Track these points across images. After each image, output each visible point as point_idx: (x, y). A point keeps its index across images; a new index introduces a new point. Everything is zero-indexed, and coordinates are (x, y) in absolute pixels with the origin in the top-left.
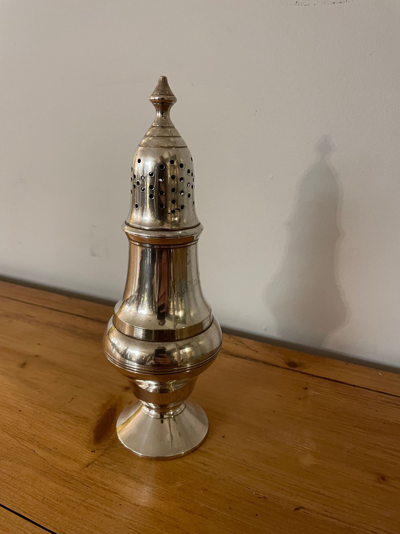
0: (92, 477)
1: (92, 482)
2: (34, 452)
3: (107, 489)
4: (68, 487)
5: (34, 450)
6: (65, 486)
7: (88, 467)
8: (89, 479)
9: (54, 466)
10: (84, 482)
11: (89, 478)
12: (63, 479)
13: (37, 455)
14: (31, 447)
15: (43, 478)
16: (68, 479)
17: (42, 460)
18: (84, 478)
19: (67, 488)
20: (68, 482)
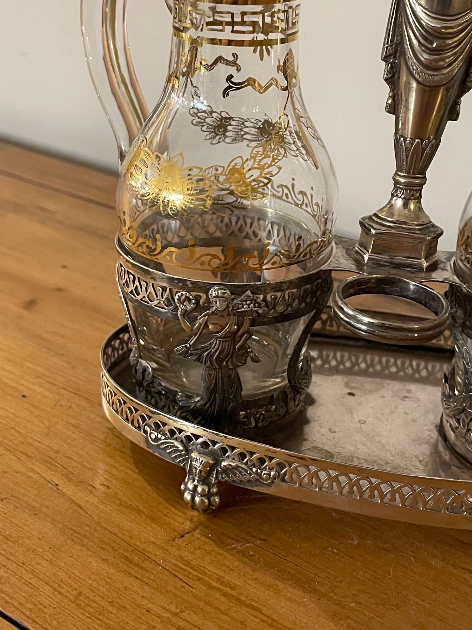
0: (194, 563)
1: (196, 573)
2: (58, 489)
3: (233, 596)
4: (137, 578)
5: (57, 483)
6: (129, 574)
7: (183, 538)
8: (188, 566)
9: (102, 524)
10: (175, 571)
11: (187, 563)
12: (125, 556)
13: (63, 495)
14: (49, 475)
15: (78, 547)
16: (136, 559)
17: (74, 507)
18: (174, 561)
19: (135, 578)
20: (137, 565)
